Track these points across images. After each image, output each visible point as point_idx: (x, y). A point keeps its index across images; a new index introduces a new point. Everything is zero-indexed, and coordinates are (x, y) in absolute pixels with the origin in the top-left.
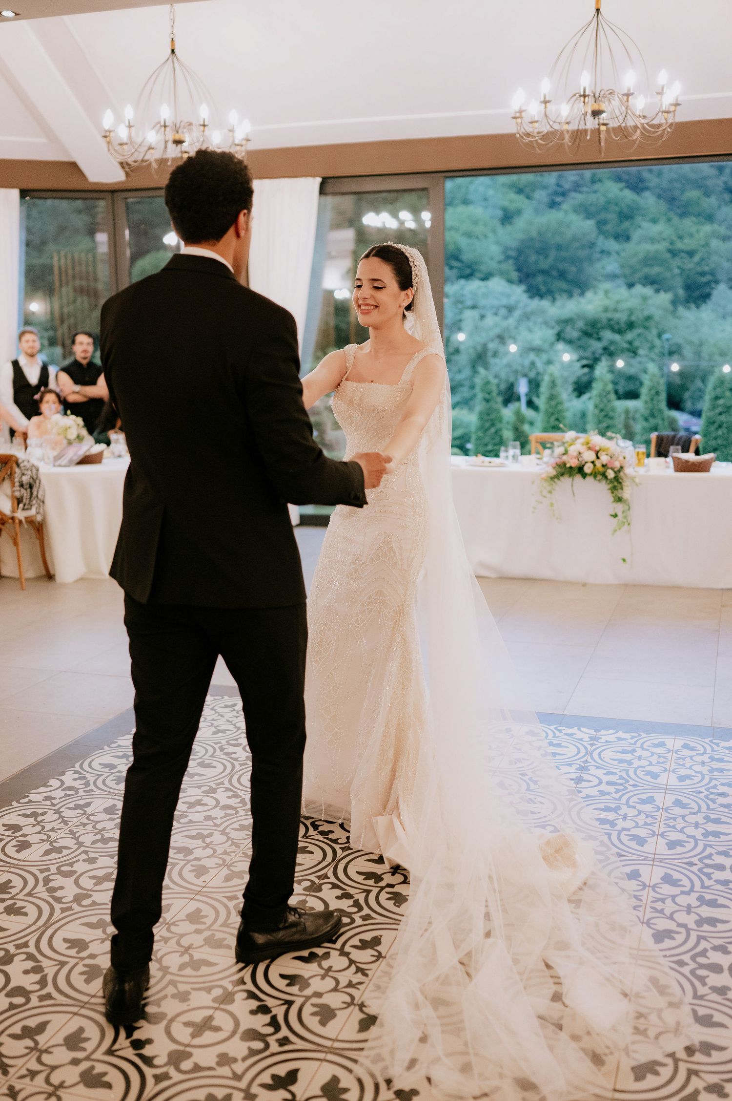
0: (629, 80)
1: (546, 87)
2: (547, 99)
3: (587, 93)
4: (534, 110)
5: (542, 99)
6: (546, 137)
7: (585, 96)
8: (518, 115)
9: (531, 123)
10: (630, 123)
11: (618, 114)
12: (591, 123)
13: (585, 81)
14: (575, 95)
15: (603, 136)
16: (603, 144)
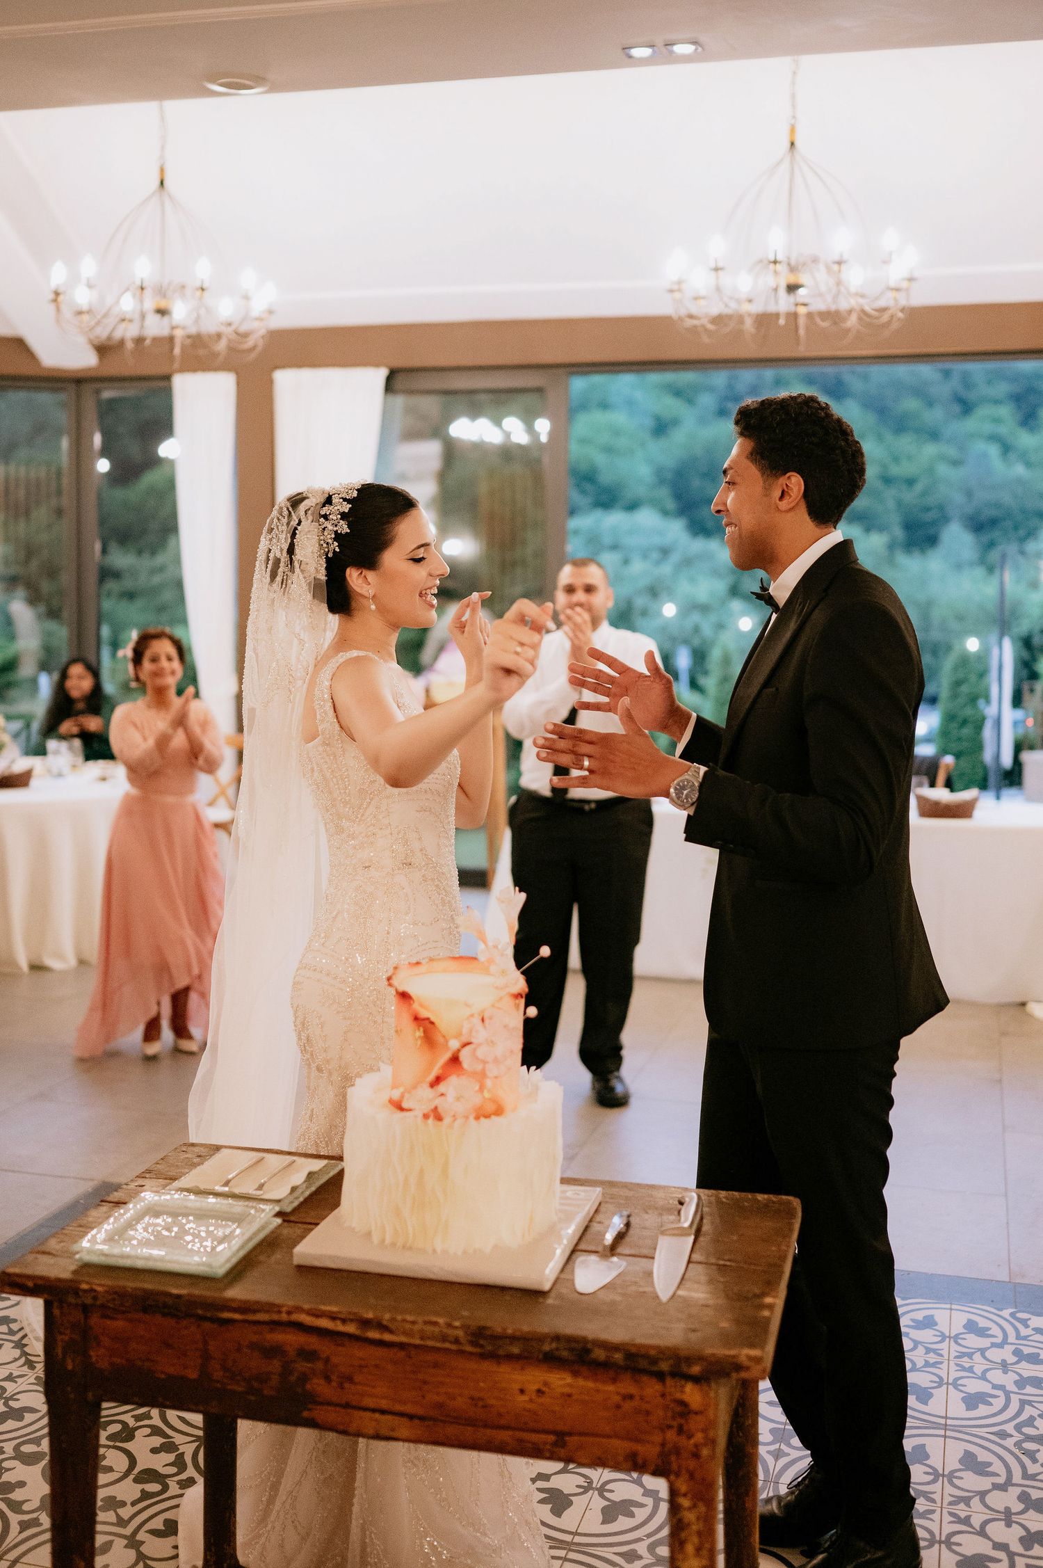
0: (841, 241)
1: (717, 248)
2: (720, 265)
3: (779, 258)
4: (700, 281)
5: (713, 265)
6: (718, 320)
7: (775, 262)
8: (676, 287)
9: (696, 298)
10: (843, 305)
11: (823, 288)
12: (784, 304)
13: (776, 242)
14: (761, 261)
15: (802, 322)
16: (802, 332)
